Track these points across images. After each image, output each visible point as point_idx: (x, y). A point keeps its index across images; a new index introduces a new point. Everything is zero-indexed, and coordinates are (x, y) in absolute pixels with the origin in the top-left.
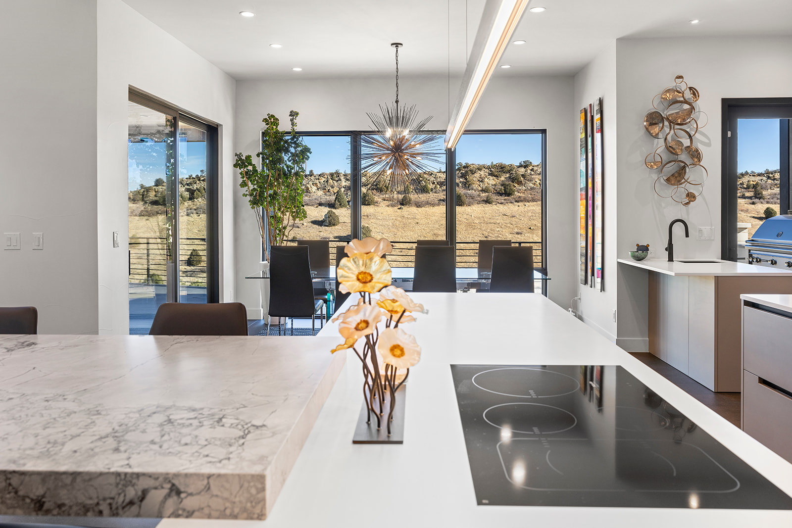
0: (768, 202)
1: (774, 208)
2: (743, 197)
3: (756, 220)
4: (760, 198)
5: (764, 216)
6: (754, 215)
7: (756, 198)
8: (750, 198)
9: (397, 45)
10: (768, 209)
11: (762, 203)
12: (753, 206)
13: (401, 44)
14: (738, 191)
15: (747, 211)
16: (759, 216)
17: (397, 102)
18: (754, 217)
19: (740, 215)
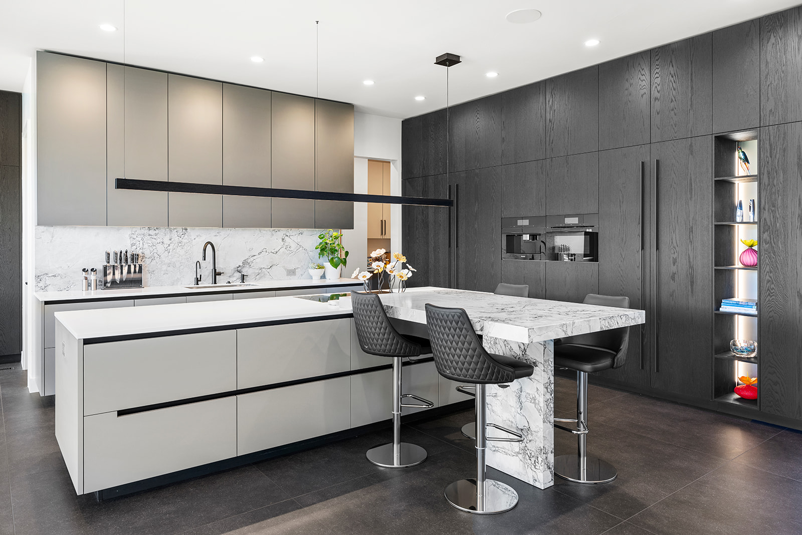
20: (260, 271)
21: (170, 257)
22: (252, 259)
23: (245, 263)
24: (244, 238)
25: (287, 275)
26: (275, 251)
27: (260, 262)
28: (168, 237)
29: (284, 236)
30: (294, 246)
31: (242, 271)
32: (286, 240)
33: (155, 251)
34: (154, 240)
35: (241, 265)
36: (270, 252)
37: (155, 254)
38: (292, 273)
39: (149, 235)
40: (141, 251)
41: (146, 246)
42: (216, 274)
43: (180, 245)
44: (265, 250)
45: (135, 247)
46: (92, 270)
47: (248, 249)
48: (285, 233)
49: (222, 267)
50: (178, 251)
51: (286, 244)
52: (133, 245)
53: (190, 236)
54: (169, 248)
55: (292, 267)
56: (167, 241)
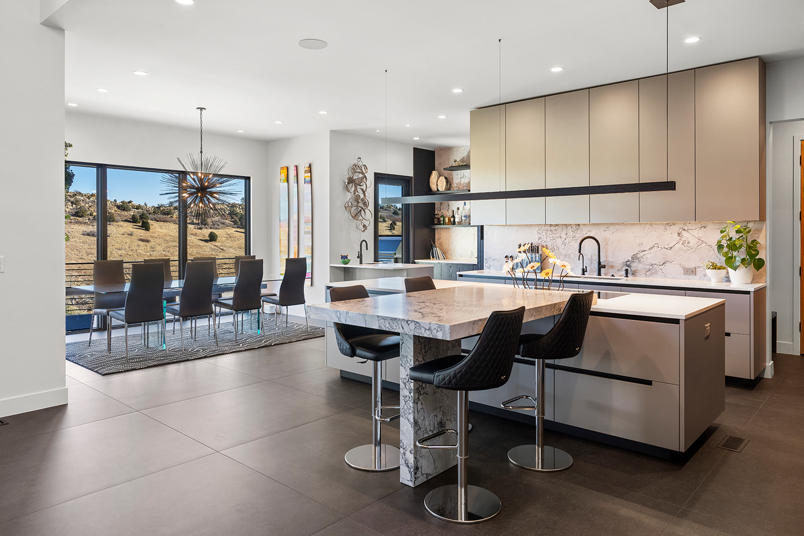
0: (211, 228)
1: (215, 232)
2: (192, 223)
3: (203, 242)
4: (205, 225)
5: (208, 239)
6: (201, 238)
7: (202, 224)
8: (198, 224)
9: (201, 109)
10: (211, 233)
11: (206, 228)
12: (200, 231)
13: (205, 109)
14: (188, 219)
15: (196, 235)
16: (205, 239)
17: (201, 152)
18: (201, 240)
19: (190, 238)
20: (651, 267)
21: (566, 249)
22: (642, 254)
23: (635, 257)
24: (633, 233)
25: (684, 274)
26: (670, 246)
27: (650, 257)
28: (564, 232)
29: (681, 230)
30: (693, 242)
31: (631, 266)
32: (684, 234)
33: (555, 244)
34: (554, 235)
35: (630, 259)
36: (663, 247)
37: (555, 247)
38: (692, 272)
39: (551, 231)
40: (545, 243)
41: (548, 239)
42: (600, 266)
43: (574, 239)
44: (656, 245)
45: (541, 240)
46: (511, 257)
47: (638, 244)
48: (681, 226)
49: (611, 260)
50: (572, 244)
51: (683, 239)
52: (540, 238)
53: (583, 231)
54: (565, 241)
55: (691, 265)
56: (564, 236)
